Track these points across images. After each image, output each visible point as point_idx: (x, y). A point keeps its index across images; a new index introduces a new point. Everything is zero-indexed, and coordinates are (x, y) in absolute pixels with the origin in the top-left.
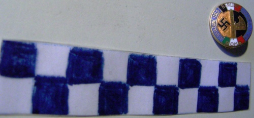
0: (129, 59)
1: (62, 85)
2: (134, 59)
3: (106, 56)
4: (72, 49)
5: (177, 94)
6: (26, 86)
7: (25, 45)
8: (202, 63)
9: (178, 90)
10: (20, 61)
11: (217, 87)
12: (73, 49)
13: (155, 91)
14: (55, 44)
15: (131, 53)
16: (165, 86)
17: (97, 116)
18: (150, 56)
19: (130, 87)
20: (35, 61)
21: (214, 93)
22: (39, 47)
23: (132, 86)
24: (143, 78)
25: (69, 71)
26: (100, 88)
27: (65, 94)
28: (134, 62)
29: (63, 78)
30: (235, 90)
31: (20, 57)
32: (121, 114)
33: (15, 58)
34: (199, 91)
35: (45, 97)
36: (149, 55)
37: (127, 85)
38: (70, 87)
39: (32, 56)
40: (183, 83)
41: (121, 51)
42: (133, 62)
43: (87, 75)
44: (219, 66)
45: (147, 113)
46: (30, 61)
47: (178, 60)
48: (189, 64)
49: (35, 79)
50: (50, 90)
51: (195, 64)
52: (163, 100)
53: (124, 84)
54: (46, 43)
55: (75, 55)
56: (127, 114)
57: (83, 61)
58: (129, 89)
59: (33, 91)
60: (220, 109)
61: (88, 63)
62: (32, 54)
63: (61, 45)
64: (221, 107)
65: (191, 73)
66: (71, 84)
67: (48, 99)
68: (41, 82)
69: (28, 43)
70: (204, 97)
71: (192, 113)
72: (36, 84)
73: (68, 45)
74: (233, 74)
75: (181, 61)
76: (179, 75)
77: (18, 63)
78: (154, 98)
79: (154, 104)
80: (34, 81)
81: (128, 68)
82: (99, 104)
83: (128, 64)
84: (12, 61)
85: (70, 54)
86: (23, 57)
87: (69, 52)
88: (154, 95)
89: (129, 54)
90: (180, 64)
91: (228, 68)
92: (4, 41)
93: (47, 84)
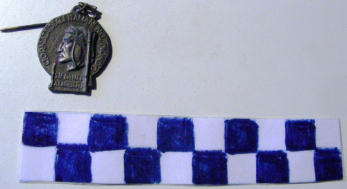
0: (158, 123)
1: (84, 152)
2: (164, 123)
3: (129, 121)
4: (92, 116)
5: (226, 160)
6: (50, 153)
7: (47, 115)
8: (258, 122)
9: (226, 155)
10: (42, 130)
11: (285, 151)
12: (94, 116)
13: (194, 158)
14: (76, 113)
15: (161, 117)
16: (207, 151)
17: (124, 185)
18: (185, 119)
19: (162, 153)
20: (56, 130)
21: (280, 158)
22: (60, 116)
23: (164, 152)
24: (178, 143)
25: (90, 138)
26: (125, 155)
27: (88, 161)
28: (165, 126)
29: (85, 145)
30: (316, 154)
31: (42, 127)
33: (37, 128)
34: (257, 156)
35: (67, 165)
36: (183, 118)
37: (158, 151)
38: (92, 154)
39: (54, 126)
40: (233, 147)
41: (148, 115)
42: (163, 127)
44: (286, 125)
46: (52, 130)
47: (223, 121)
48: (239, 125)
49: (57, 147)
50: (73, 157)
51: (248, 125)
52: (205, 168)
53: (154, 151)
54: (67, 112)
55: (96, 122)
56: (160, 183)
57: (105, 127)
58: (161, 156)
59: (56, 159)
60: (292, 178)
61: (110, 128)
62: (53, 123)
63: (82, 113)
65: (243, 135)
66: (93, 151)
67: (70, 167)
68: (63, 150)
69: (49, 113)
70: (266, 164)
71: (250, 184)
72: (58, 152)
73: (88, 113)
74: (309, 134)
75: (227, 122)
76: (225, 138)
77: (40, 133)
78: (193, 165)
79: (194, 173)
80: (57, 149)
81: (158, 133)
82: (125, 172)
83: (158, 129)
84: (35, 131)
85: (91, 121)
86: (45, 127)
87: (90, 119)
88: (193, 162)
89: (158, 118)
90: (225, 126)
91: (301, 127)
92: (26, 113)
93: (68, 152)
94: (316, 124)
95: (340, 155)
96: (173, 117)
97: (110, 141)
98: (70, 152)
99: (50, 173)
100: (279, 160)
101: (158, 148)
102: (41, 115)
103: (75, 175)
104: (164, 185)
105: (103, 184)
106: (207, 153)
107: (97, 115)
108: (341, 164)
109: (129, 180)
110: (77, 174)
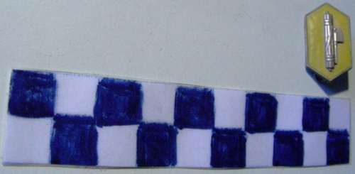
0: (176, 94)
1: (89, 126)
2: (183, 93)
3: (145, 90)
4: (101, 80)
5: (245, 140)
6: (43, 129)
7: (42, 76)
8: (278, 98)
9: (245, 134)
10: (35, 96)
11: (301, 132)
12: (103, 80)
13: (213, 136)
14: (80, 75)
16: (227, 129)
17: (135, 168)
18: (205, 90)
19: (179, 130)
20: (54, 96)
21: (297, 139)
22: (59, 78)
23: (181, 129)
24: (196, 118)
25: (97, 109)
26: (138, 131)
27: (94, 137)
28: (184, 97)
29: (89, 118)
30: (328, 136)
31: (35, 91)
32: (168, 166)
33: (29, 92)
34: (275, 136)
35: (67, 142)
36: (203, 88)
37: (175, 127)
38: (99, 130)
39: (51, 90)
40: (252, 125)
41: (165, 83)
42: (182, 97)
44: (304, 103)
45: (203, 166)
46: (48, 96)
47: (244, 94)
48: (259, 100)
49: (54, 119)
50: (74, 133)
51: (268, 101)
52: (224, 148)
53: (171, 127)
54: (68, 73)
55: (105, 88)
56: (176, 166)
57: (115, 95)
58: (178, 133)
59: (52, 134)
60: (306, 161)
61: (122, 98)
62: (49, 87)
63: (88, 76)
64: (307, 159)
65: (263, 112)
66: (101, 126)
67: (71, 145)
68: (63, 123)
69: (45, 73)
70: (283, 145)
71: (266, 167)
72: (55, 126)
73: (95, 76)
74: (324, 114)
75: (248, 96)
76: (246, 114)
77: (32, 98)
78: (212, 145)
79: (212, 153)
80: (54, 122)
81: (175, 105)
82: (137, 152)
83: (176, 100)
84: (25, 96)
85: (98, 87)
86: (39, 92)
87: (97, 84)
88: (212, 141)
89: (176, 87)
90: (247, 100)
91: (317, 105)
92: (14, 71)
93: (69, 126)
94: (330, 104)
96: (192, 87)
97: (121, 114)
98: (72, 126)
99: (44, 152)
100: (295, 141)
101: (176, 123)
102: (35, 75)
103: (77, 155)
104: (180, 168)
106: (227, 131)
109: (142, 162)
110: (79, 154)
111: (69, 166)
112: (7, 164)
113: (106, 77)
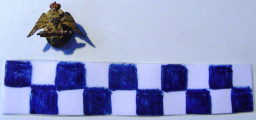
0: (109, 69)
1: (52, 91)
2: (114, 68)
3: (87, 67)
5: (162, 97)
6: (26, 92)
7: (23, 63)
8: (187, 67)
9: (162, 93)
10: (20, 75)
11: (209, 89)
12: (60, 63)
13: (137, 95)
14: (45, 61)
15: (111, 63)
17: (83, 116)
18: (130, 65)
19: (112, 92)
20: (31, 74)
21: (205, 95)
22: (33, 64)
23: (114, 90)
24: (125, 84)
25: (57, 80)
26: (84, 93)
27: (55, 98)
28: (115, 70)
29: (52, 86)
30: (232, 92)
31: (20, 72)
32: (106, 114)
33: (16, 73)
34: (187, 93)
35: (39, 101)
36: (128, 64)
37: (109, 90)
38: (58, 93)
39: (29, 71)
40: (168, 86)
41: (101, 62)
42: (114, 70)
43: (72, 83)
44: (209, 69)
45: (131, 114)
46: (27, 74)
47: (160, 66)
48: (172, 69)
50: (43, 95)
51: (180, 69)
52: (146, 103)
53: (107, 90)
54: (39, 60)
55: (61, 68)
56: (111, 114)
57: (68, 72)
59: (31, 97)
60: (214, 110)
61: (73, 73)
62: (28, 69)
63: (50, 61)
65: (176, 77)
66: (59, 90)
67: (42, 102)
68: (38, 91)
69: (25, 61)
70: (193, 100)
71: (181, 115)
72: (32, 92)
73: (56, 61)
74: (227, 76)
75: (163, 67)
76: (162, 79)
77: (18, 76)
78: (137, 100)
79: (137, 106)
80: (31, 89)
81: (109, 76)
82: (84, 106)
83: (109, 73)
84: (14, 75)
85: (57, 68)
86: (22, 72)
87: (56, 65)
88: (137, 98)
89: (109, 64)
90: (162, 70)
91: (221, 70)
92: (7, 61)
93: (40, 91)
94: (233, 69)
95: (252, 93)
96: (121, 64)
98: (42, 91)
99: (27, 107)
100: (203, 96)
101: (110, 87)
102: (19, 63)
103: (45, 109)
104: (114, 116)
105: (67, 116)
106: (147, 91)
107: (62, 62)
108: (252, 100)
109: (87, 112)
110: (47, 108)
111: (41, 115)
112: (5, 114)
113: (62, 61)
